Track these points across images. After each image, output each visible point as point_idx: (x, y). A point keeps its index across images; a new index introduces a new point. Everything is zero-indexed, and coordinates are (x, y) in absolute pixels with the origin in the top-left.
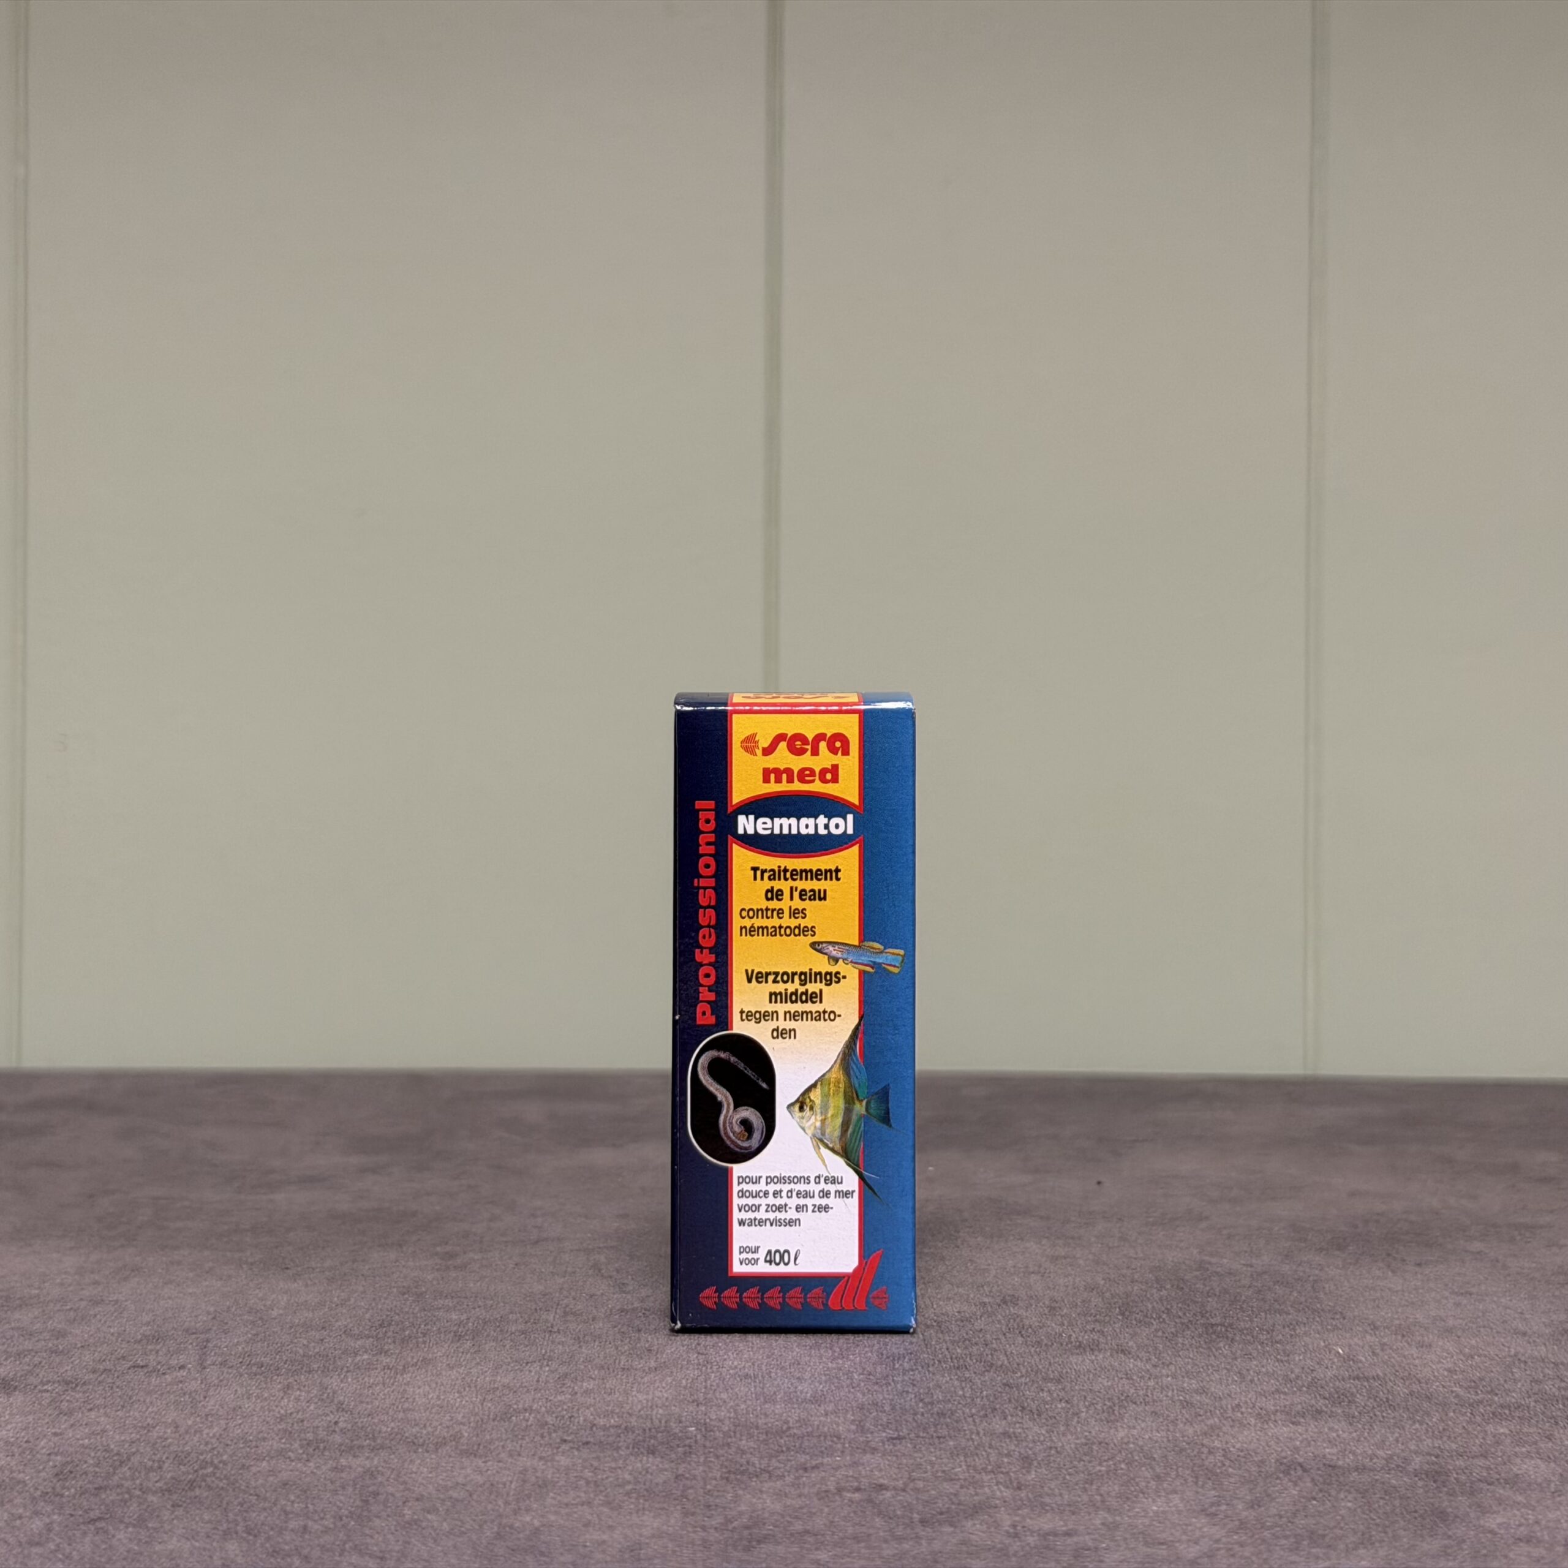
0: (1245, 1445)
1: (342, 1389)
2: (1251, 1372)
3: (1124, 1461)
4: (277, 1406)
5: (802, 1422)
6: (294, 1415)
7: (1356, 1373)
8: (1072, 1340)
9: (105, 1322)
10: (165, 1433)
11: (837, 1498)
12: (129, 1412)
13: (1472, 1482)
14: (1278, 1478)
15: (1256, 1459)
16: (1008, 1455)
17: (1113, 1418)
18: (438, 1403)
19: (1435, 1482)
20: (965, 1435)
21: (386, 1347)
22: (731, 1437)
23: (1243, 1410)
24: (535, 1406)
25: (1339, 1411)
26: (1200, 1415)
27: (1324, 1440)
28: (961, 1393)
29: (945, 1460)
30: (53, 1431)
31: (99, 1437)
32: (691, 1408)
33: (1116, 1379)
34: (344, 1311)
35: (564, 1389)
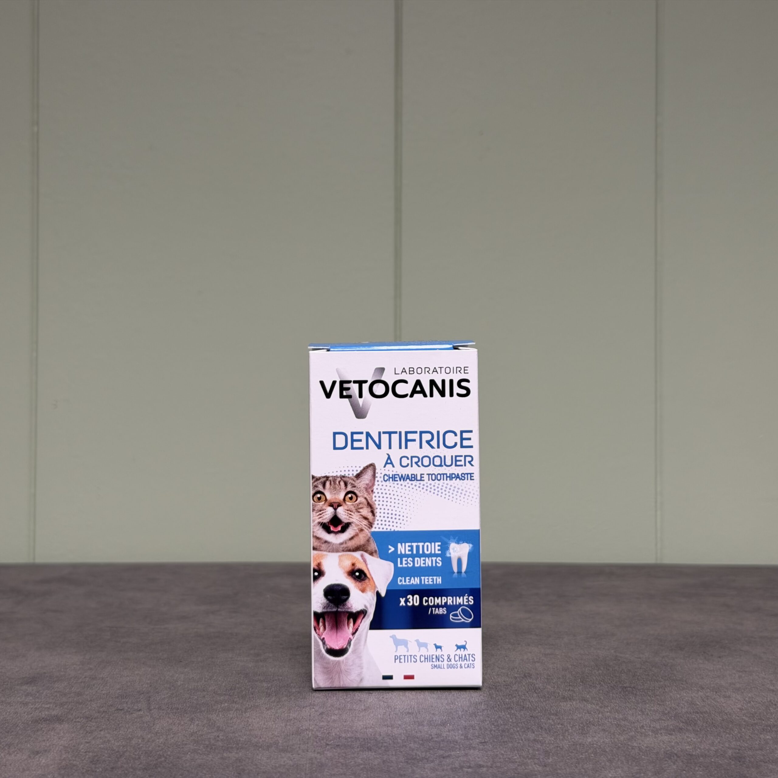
0: (648, 745)
1: (218, 720)
2: (647, 710)
3: (592, 753)
4: (188, 728)
5: (438, 735)
6: (198, 733)
7: (696, 710)
8: (560, 694)
9: (99, 688)
10: (138, 741)
11: (460, 771)
12: (119, 731)
13: (757, 762)
14: (666, 761)
15: (654, 751)
16: (538, 750)
17: (584, 732)
18: (265, 726)
19: (740, 761)
20: (516, 741)
21: (235, 700)
22: (405, 742)
23: (645, 728)
24: (311, 728)
25: (691, 729)
26: (626, 731)
27: (685, 743)
28: (511, 720)
29: (509, 753)
30: (86, 741)
31: (107, 744)
32: (385, 729)
33: (583, 713)
34: (212, 682)
35: (323, 720)
